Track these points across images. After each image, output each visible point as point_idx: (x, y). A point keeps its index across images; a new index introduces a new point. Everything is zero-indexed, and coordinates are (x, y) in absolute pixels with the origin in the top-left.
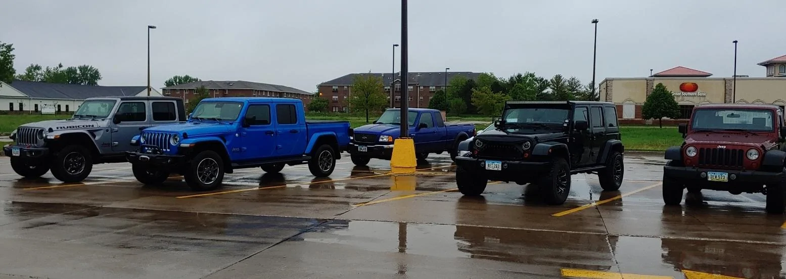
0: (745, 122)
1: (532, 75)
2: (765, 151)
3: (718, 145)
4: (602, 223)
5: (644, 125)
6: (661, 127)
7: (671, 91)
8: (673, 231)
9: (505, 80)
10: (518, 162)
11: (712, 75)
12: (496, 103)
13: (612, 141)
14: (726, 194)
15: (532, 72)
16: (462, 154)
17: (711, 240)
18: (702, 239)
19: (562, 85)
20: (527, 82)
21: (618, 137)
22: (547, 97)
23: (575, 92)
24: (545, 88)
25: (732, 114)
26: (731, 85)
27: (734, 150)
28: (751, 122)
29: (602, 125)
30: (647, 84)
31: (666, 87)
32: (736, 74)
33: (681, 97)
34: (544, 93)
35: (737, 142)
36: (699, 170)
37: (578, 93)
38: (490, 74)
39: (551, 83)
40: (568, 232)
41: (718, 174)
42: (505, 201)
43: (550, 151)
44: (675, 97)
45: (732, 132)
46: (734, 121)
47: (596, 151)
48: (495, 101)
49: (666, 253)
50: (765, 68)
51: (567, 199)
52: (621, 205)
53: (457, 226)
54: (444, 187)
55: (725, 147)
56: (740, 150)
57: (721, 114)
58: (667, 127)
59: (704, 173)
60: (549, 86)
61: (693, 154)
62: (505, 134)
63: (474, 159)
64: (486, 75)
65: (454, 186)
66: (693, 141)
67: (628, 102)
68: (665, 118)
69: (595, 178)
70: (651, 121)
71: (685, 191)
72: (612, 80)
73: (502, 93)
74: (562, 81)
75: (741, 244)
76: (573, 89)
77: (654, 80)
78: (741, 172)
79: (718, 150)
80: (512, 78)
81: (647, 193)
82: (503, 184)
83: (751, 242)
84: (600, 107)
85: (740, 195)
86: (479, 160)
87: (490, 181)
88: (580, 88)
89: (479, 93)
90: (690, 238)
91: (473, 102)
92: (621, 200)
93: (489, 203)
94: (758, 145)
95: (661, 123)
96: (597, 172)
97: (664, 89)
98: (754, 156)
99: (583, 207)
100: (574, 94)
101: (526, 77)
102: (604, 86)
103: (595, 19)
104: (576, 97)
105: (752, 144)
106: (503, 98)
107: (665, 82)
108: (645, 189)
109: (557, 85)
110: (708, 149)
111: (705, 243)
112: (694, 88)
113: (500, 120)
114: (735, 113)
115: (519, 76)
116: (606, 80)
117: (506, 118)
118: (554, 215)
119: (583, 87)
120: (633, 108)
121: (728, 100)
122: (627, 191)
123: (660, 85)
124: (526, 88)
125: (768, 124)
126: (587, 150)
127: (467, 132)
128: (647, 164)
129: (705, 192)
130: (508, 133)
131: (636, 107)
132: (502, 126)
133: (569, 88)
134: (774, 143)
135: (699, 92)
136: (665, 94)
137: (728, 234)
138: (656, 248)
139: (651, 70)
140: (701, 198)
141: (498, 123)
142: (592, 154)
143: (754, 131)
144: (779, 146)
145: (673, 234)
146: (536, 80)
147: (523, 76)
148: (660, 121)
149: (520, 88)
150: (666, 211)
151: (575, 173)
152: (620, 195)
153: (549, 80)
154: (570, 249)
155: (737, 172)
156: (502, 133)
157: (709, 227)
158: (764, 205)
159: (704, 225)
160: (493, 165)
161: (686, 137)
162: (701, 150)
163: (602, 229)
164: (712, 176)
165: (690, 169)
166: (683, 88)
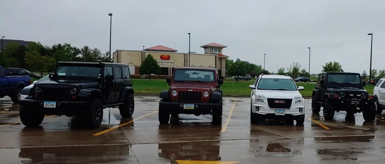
0: (201, 77)
1: (69, 45)
2: (212, 92)
3: (188, 89)
4: (124, 137)
5: (141, 78)
6: (150, 80)
7: (156, 59)
8: (167, 139)
9: (49, 47)
10: (68, 102)
11: (177, 51)
12: (44, 62)
13: (128, 88)
14: (193, 116)
15: (69, 43)
16: (23, 97)
17: (188, 142)
18: (184, 142)
19: (89, 52)
20: (65, 49)
21: (131, 85)
22: (79, 59)
23: (97, 57)
24: (78, 54)
25: (195, 73)
26: (187, 57)
27: (197, 92)
28: (203, 77)
29: (121, 78)
30: (142, 55)
31: (153, 57)
32: (190, 52)
33: (161, 63)
34: (77, 57)
35: (198, 87)
36: (179, 103)
37: (100, 58)
38: (37, 43)
39: (81, 51)
40: (104, 145)
41: (189, 105)
42: (59, 128)
43: (90, 94)
44: (158, 63)
45: (195, 82)
46: (195, 76)
47: (118, 94)
48: (43, 61)
49: (160, 151)
50: (204, 49)
51: (101, 124)
52: (133, 126)
53: (21, 149)
54: (9, 121)
55: (192, 90)
56: (200, 92)
57: (188, 72)
58: (154, 80)
59: (181, 105)
60: (80, 53)
61: (175, 95)
62: (57, 83)
63: (35, 101)
64: (34, 43)
65: (18, 120)
66: (175, 87)
67: (130, 65)
68: (152, 74)
69: (117, 110)
70: (144, 76)
71: (170, 115)
72: (121, 51)
73: (48, 56)
74: (89, 50)
75: (203, 143)
76: (96, 56)
77: (146, 52)
78: (201, 104)
79: (188, 92)
80: (54, 46)
81: (148, 118)
82: (56, 117)
83: (208, 141)
84: (119, 67)
85: (199, 116)
86: (39, 101)
87: (47, 115)
88: (100, 55)
89: (30, 55)
90: (177, 142)
91: (26, 61)
92: (133, 123)
93: (46, 131)
94: (209, 89)
95: (150, 77)
96: (118, 107)
97: (152, 58)
98: (206, 95)
99: (111, 129)
100: (97, 58)
101: (65, 46)
102: (116, 54)
103: (110, 13)
104: (98, 60)
105: (205, 88)
106: (49, 59)
107: (152, 54)
108: (147, 115)
109: (86, 53)
110: (183, 92)
111: (185, 144)
112: (168, 58)
113: (53, 74)
114: (196, 72)
115: (60, 45)
116: (117, 51)
117: (58, 73)
118: (94, 135)
119: (102, 54)
120: (134, 68)
121: (186, 65)
122: (136, 118)
123: (149, 56)
124: (65, 54)
125: (212, 78)
126: (112, 93)
127: (24, 82)
128: (146, 101)
129: (181, 116)
130: (59, 82)
131: (136, 68)
132: (55, 78)
133: (93, 54)
134: (215, 88)
135: (171, 60)
136: (152, 61)
137: (196, 138)
138: (155, 150)
139: (144, 46)
140: (179, 119)
141: (52, 76)
142: (116, 95)
143: (205, 81)
144: (217, 89)
145: (168, 140)
146: (71, 48)
147: (62, 45)
148: (150, 76)
149: (61, 53)
150: (160, 127)
151: (105, 108)
152: (132, 120)
153: (80, 49)
154: (107, 155)
155: (199, 104)
156: (54, 82)
157: (186, 135)
158: (211, 121)
159: (183, 133)
160: (50, 105)
161: (171, 85)
162: (180, 93)
163: (126, 141)
164: (186, 106)
165: (174, 103)
166: (162, 58)
